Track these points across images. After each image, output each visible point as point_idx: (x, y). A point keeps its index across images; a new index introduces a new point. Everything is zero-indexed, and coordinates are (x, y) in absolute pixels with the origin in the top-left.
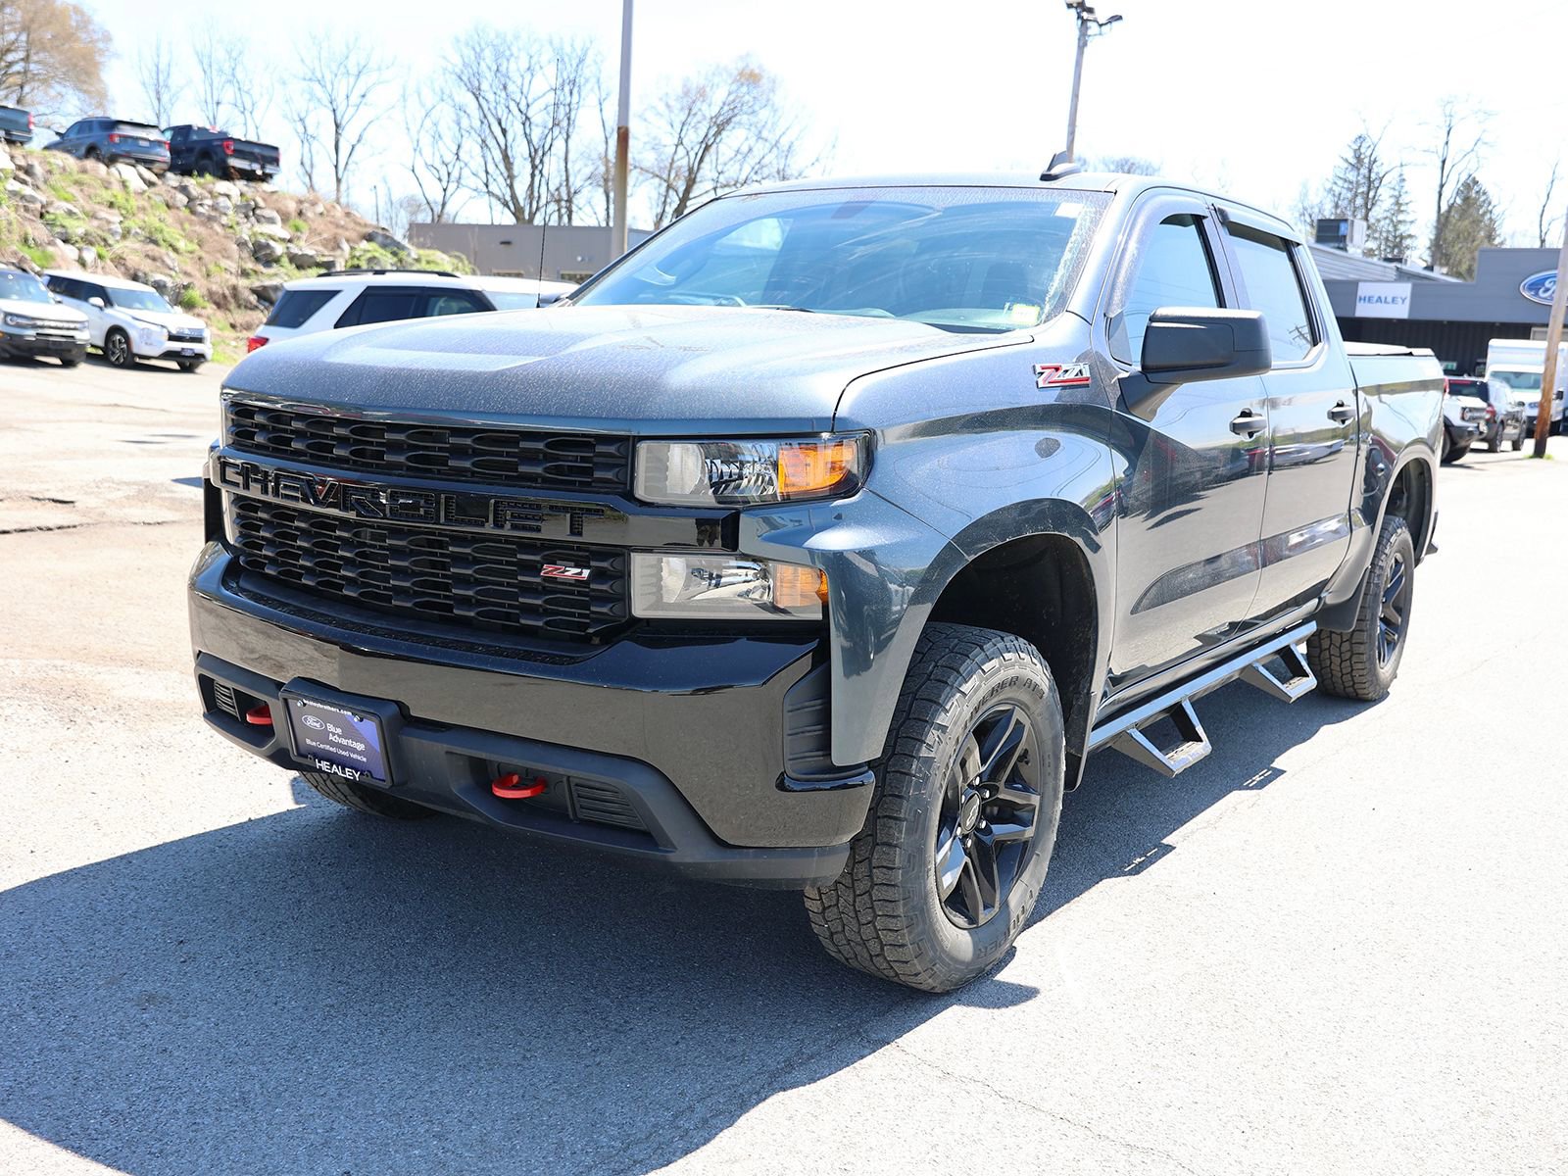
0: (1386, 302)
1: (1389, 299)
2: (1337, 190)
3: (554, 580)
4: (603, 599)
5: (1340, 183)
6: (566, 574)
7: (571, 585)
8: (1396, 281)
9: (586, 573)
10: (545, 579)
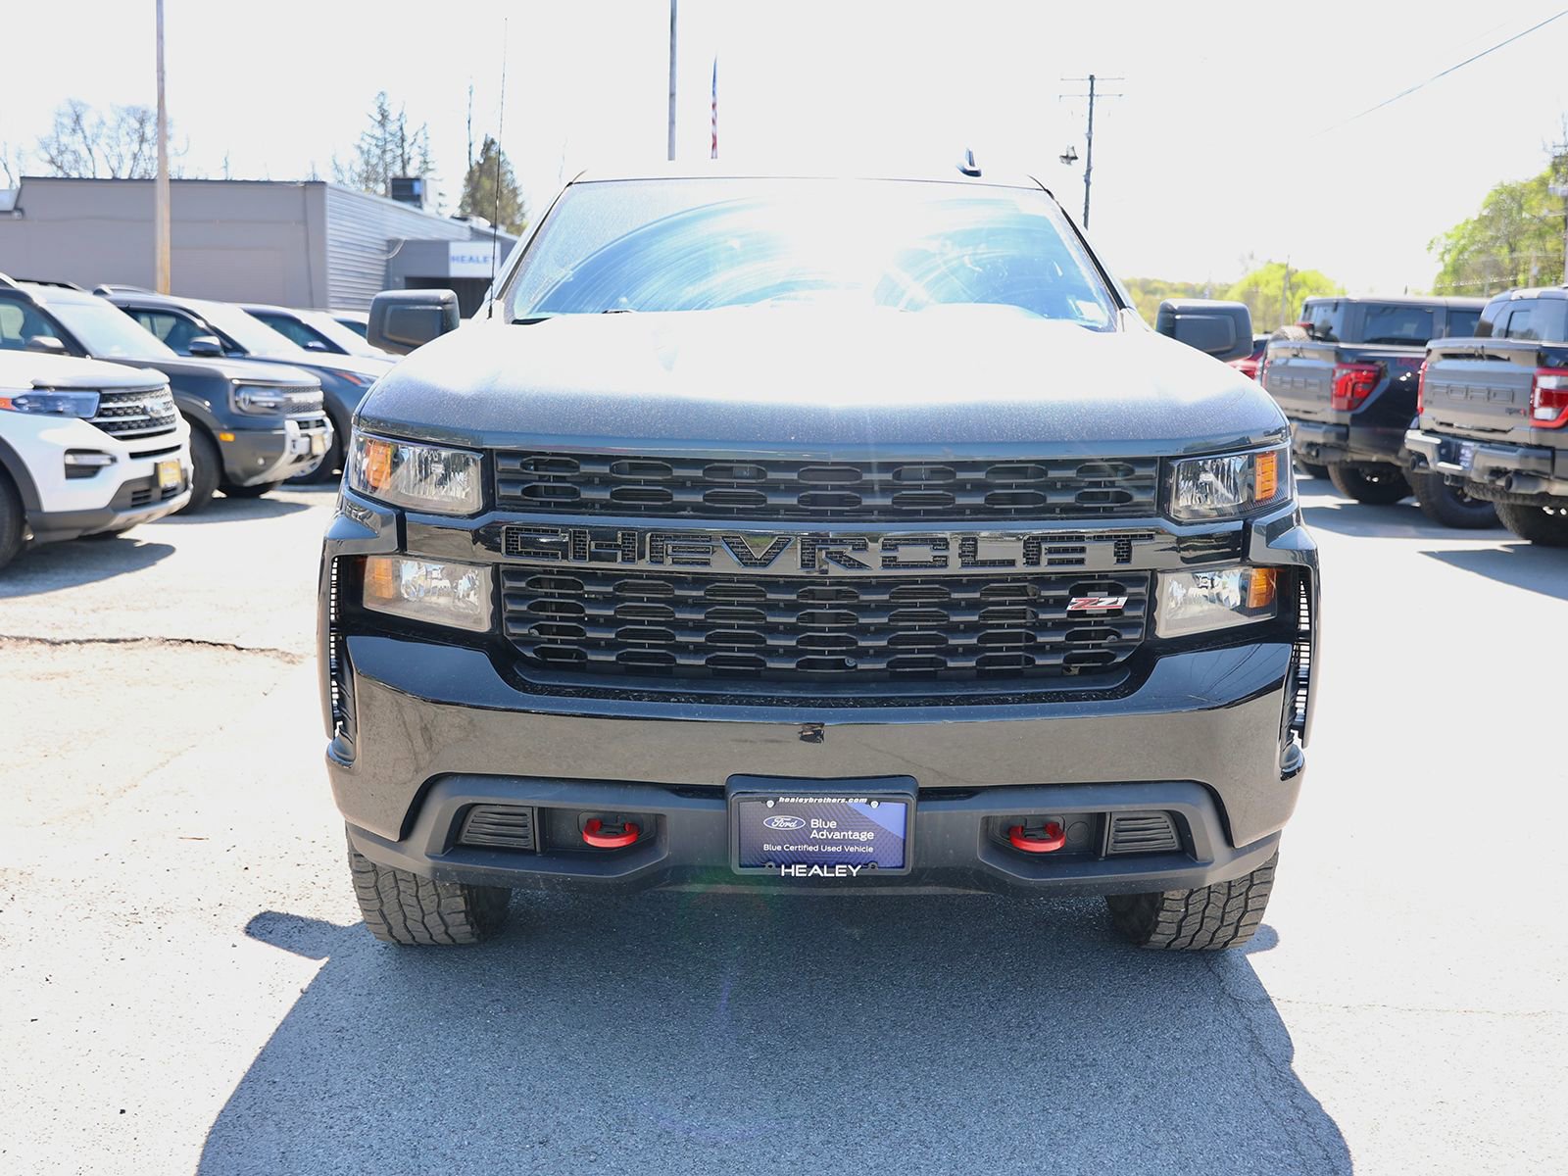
0: (478, 261)
1: (481, 259)
2: (365, 147)
3: (1082, 614)
4: (1133, 625)
5: (369, 139)
6: (1099, 605)
7: (1103, 615)
8: (471, 240)
9: (1122, 601)
10: (1071, 614)
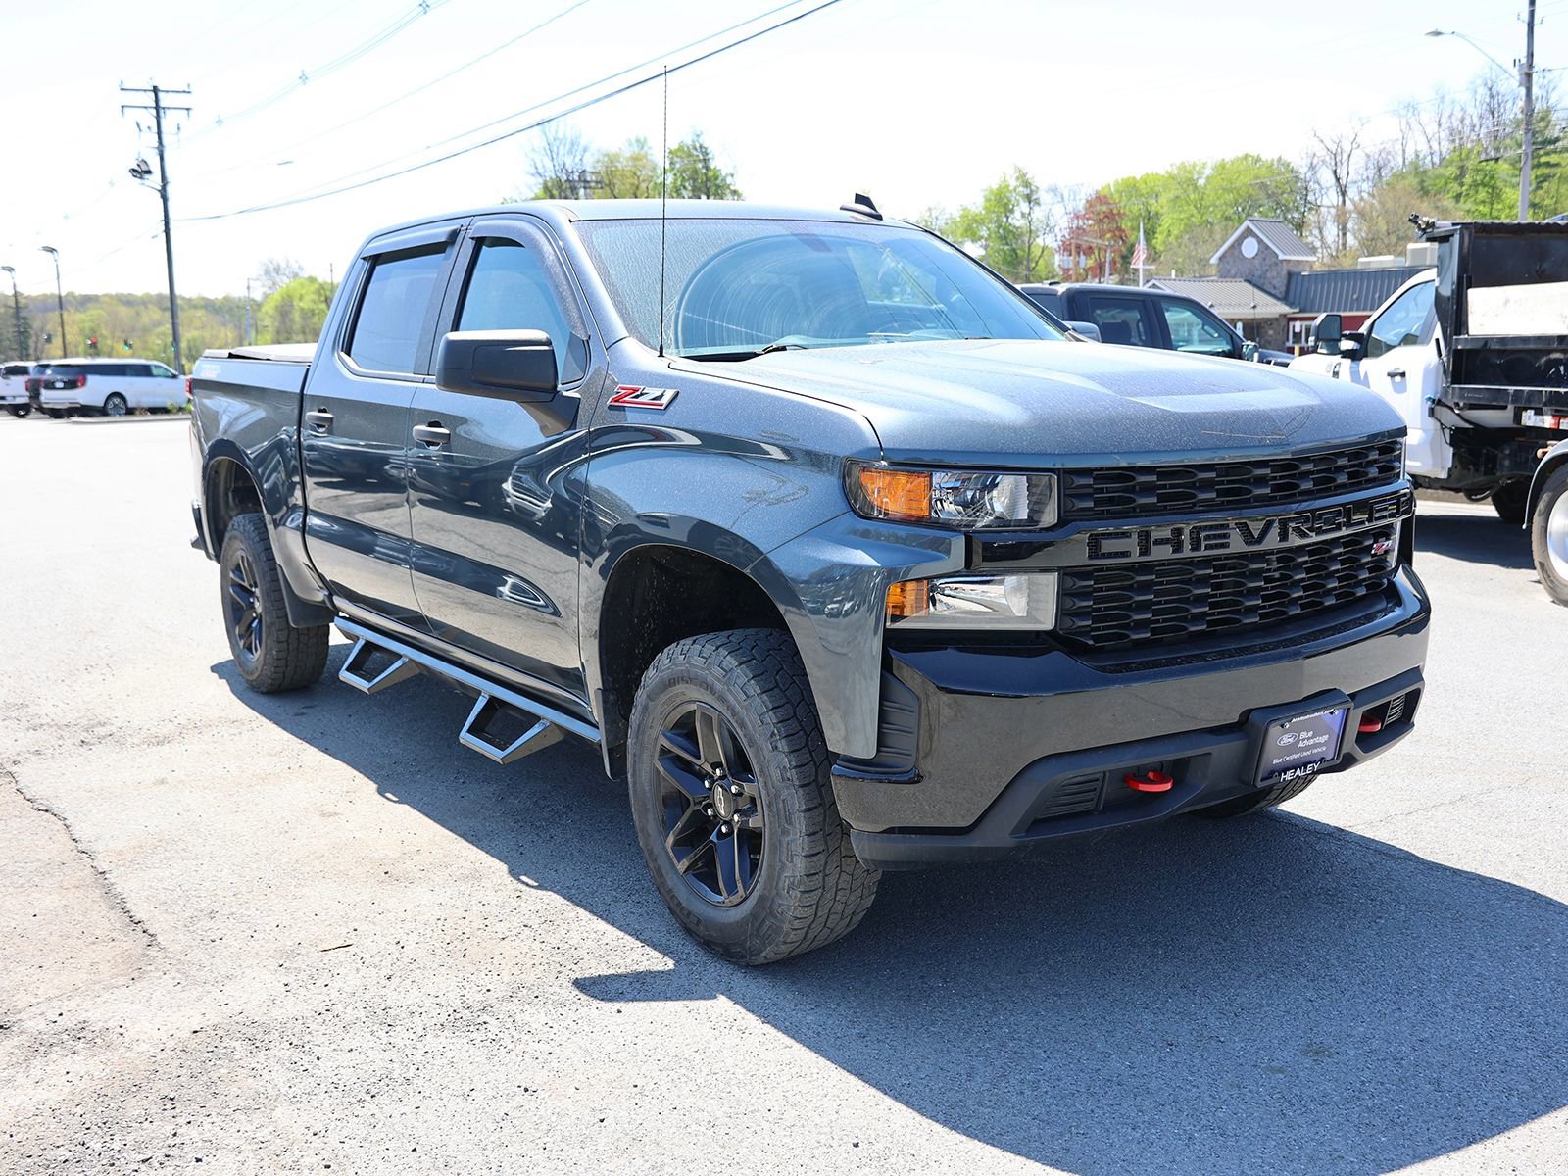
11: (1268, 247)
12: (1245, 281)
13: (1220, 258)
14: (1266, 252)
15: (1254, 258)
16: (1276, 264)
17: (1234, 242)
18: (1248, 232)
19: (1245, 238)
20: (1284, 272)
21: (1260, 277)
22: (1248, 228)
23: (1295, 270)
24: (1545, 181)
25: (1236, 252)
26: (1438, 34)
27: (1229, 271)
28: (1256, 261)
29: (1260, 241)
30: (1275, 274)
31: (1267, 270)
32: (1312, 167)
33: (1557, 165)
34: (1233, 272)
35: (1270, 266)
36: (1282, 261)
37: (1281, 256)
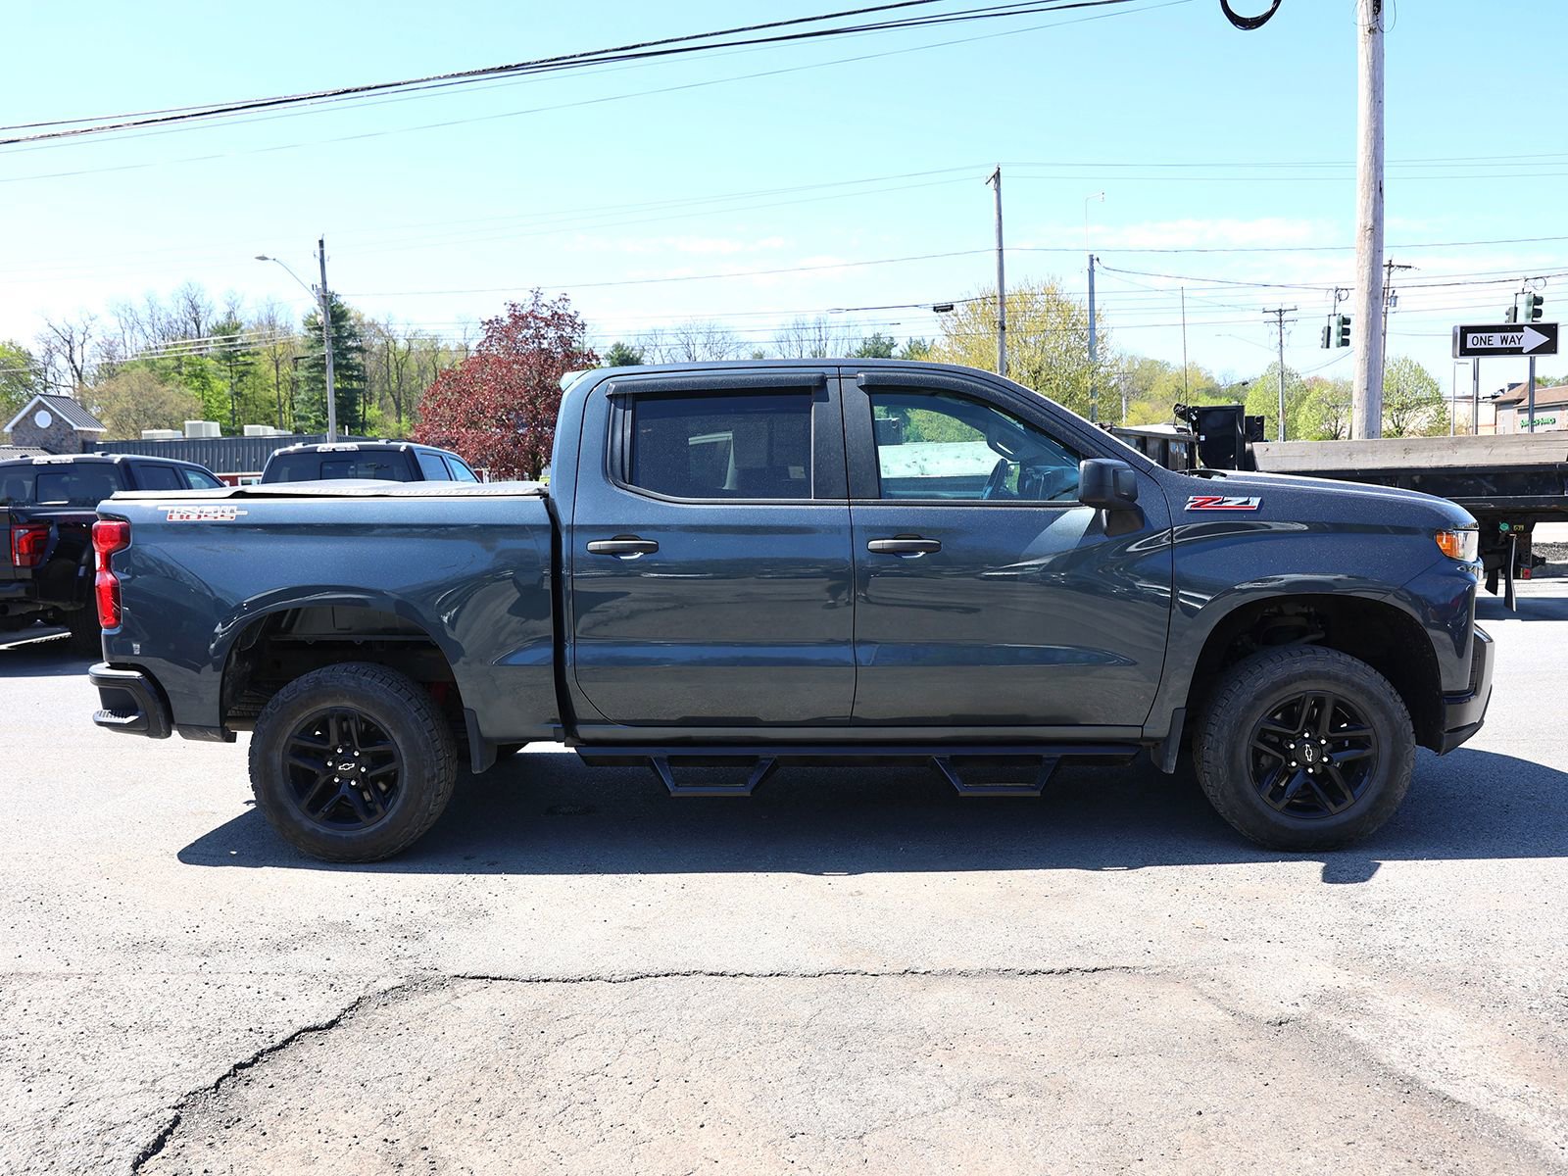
11: (61, 419)
12: (42, 449)
13: (13, 428)
14: (60, 423)
15: (48, 428)
16: (71, 434)
17: (27, 414)
18: (40, 406)
19: (38, 410)
20: (80, 442)
21: (57, 445)
22: (40, 401)
23: (89, 439)
24: (244, 375)
25: (30, 423)
26: (263, 258)
27: (24, 439)
28: (51, 432)
29: (53, 414)
30: (71, 443)
31: (63, 439)
32: (49, 352)
33: (252, 364)
34: (28, 441)
35: (65, 436)
36: (76, 431)
37: (76, 428)
